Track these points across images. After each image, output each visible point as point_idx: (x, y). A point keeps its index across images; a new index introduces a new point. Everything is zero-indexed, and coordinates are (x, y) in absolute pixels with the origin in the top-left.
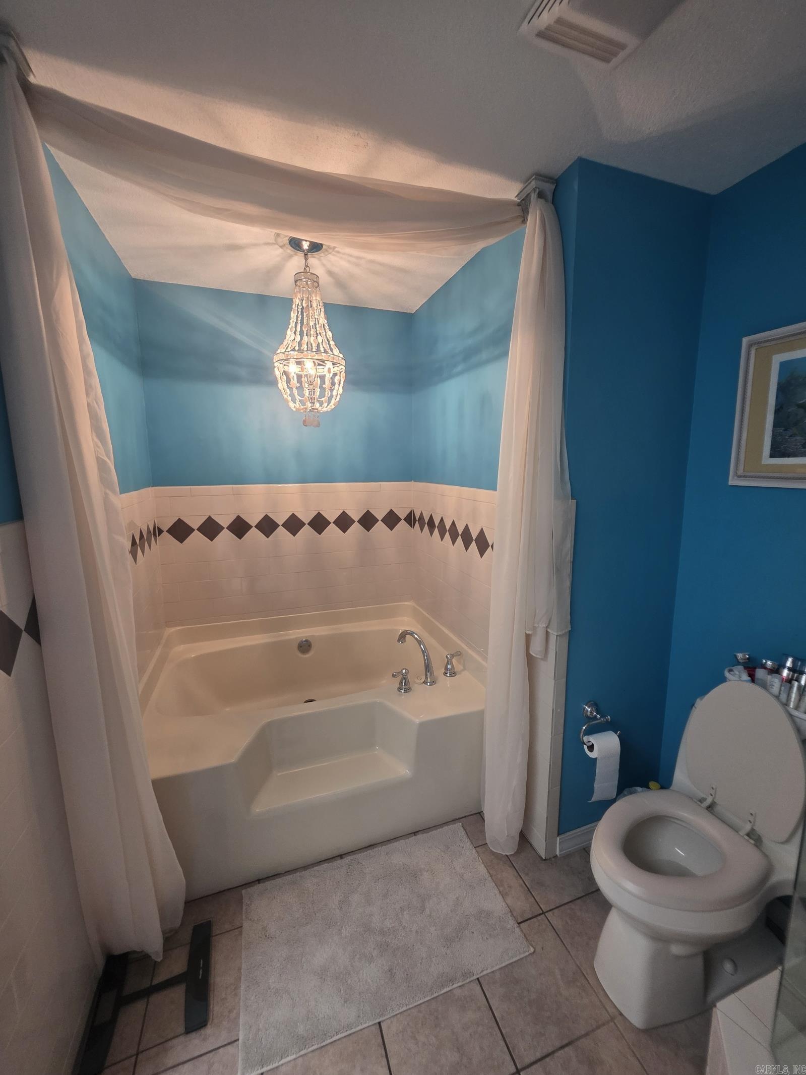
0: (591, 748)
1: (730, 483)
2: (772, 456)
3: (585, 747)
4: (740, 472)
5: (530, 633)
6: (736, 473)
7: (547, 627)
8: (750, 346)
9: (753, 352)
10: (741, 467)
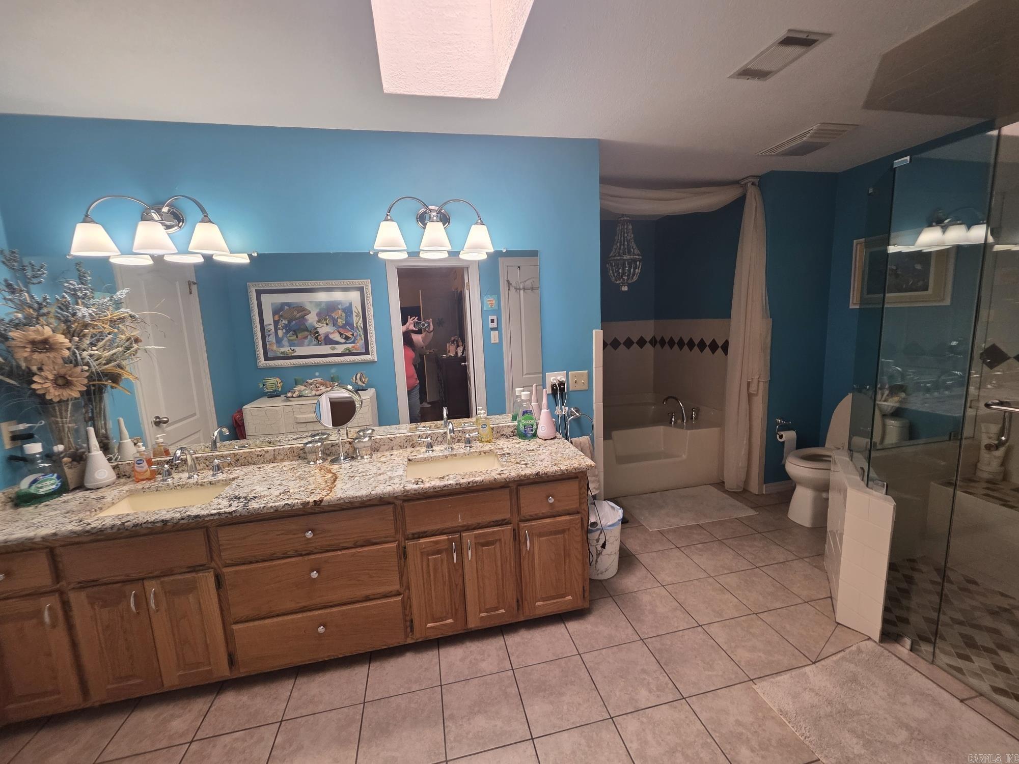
0: (781, 437)
1: (850, 307)
2: (868, 293)
3: (778, 436)
4: (855, 302)
5: (750, 381)
6: (853, 302)
7: (758, 378)
8: (857, 244)
9: (858, 247)
10: (855, 300)
